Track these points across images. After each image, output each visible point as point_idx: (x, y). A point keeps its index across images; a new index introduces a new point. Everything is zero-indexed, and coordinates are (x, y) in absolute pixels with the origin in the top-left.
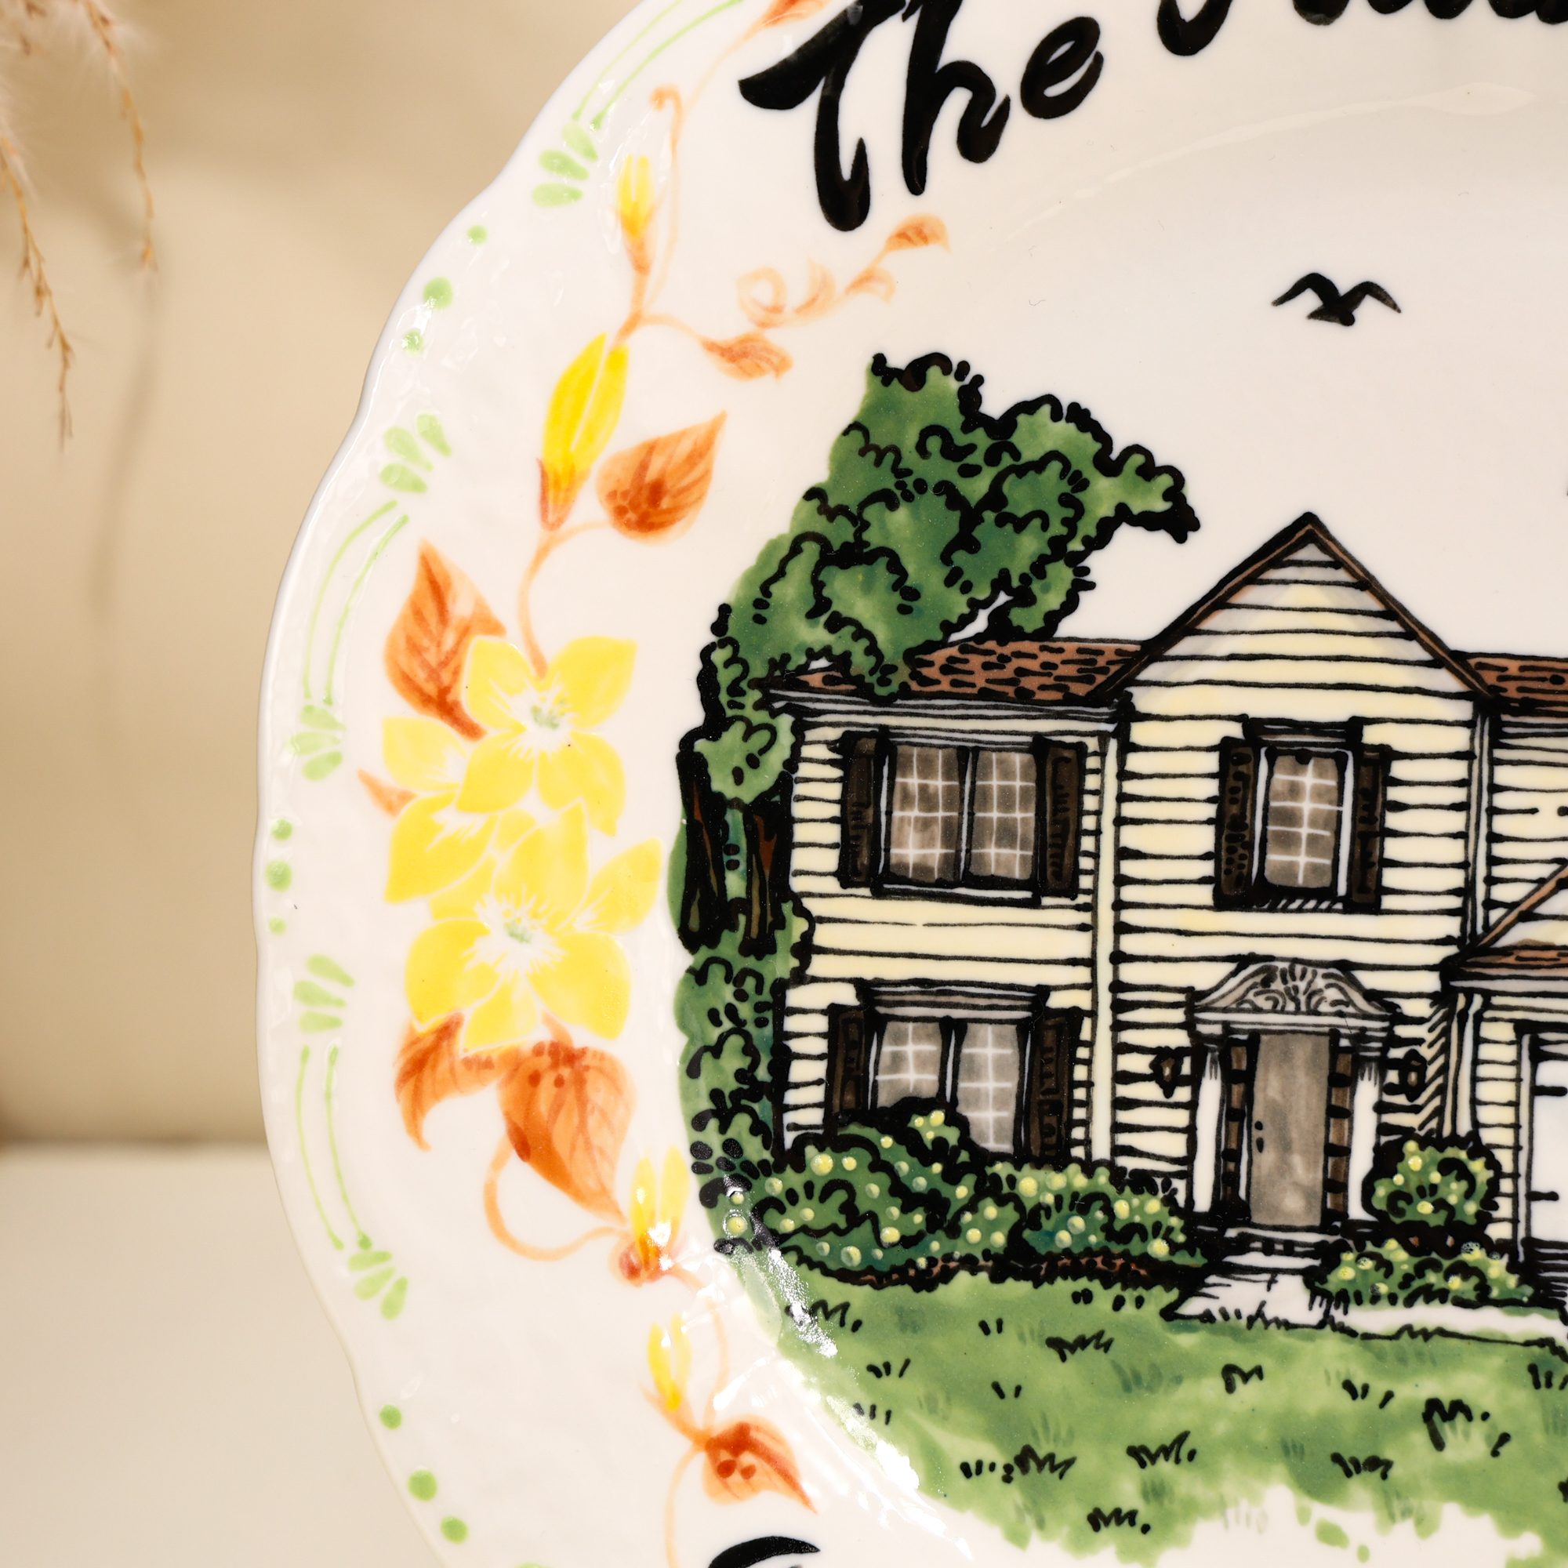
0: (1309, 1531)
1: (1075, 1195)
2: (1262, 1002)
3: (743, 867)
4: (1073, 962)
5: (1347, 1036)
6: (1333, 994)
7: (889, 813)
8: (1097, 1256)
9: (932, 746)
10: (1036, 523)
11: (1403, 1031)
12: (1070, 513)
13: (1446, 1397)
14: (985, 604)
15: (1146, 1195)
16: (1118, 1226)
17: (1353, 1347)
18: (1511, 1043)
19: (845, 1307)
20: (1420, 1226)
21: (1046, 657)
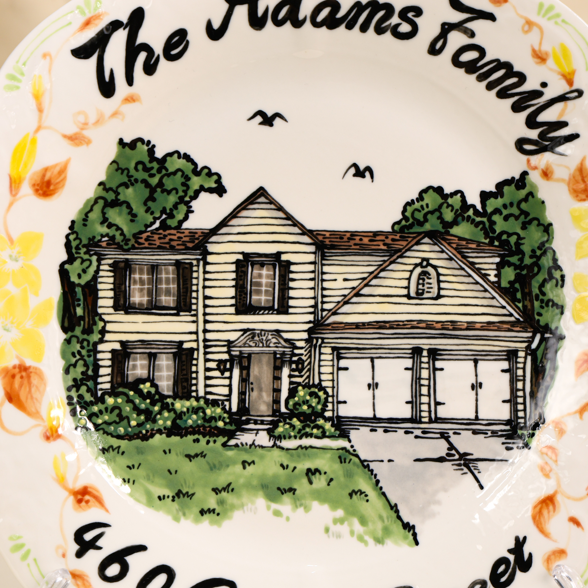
0: (270, 512)
1: (193, 408)
2: (251, 344)
3: (82, 305)
4: (191, 333)
5: (279, 354)
6: (274, 340)
7: (129, 287)
8: (201, 427)
9: (143, 265)
10: (174, 192)
11: (297, 351)
12: (185, 188)
13: (313, 467)
14: (158, 218)
15: (216, 407)
16: (207, 418)
17: (283, 453)
18: (331, 354)
19: (119, 447)
20: (303, 414)
21: (179, 235)
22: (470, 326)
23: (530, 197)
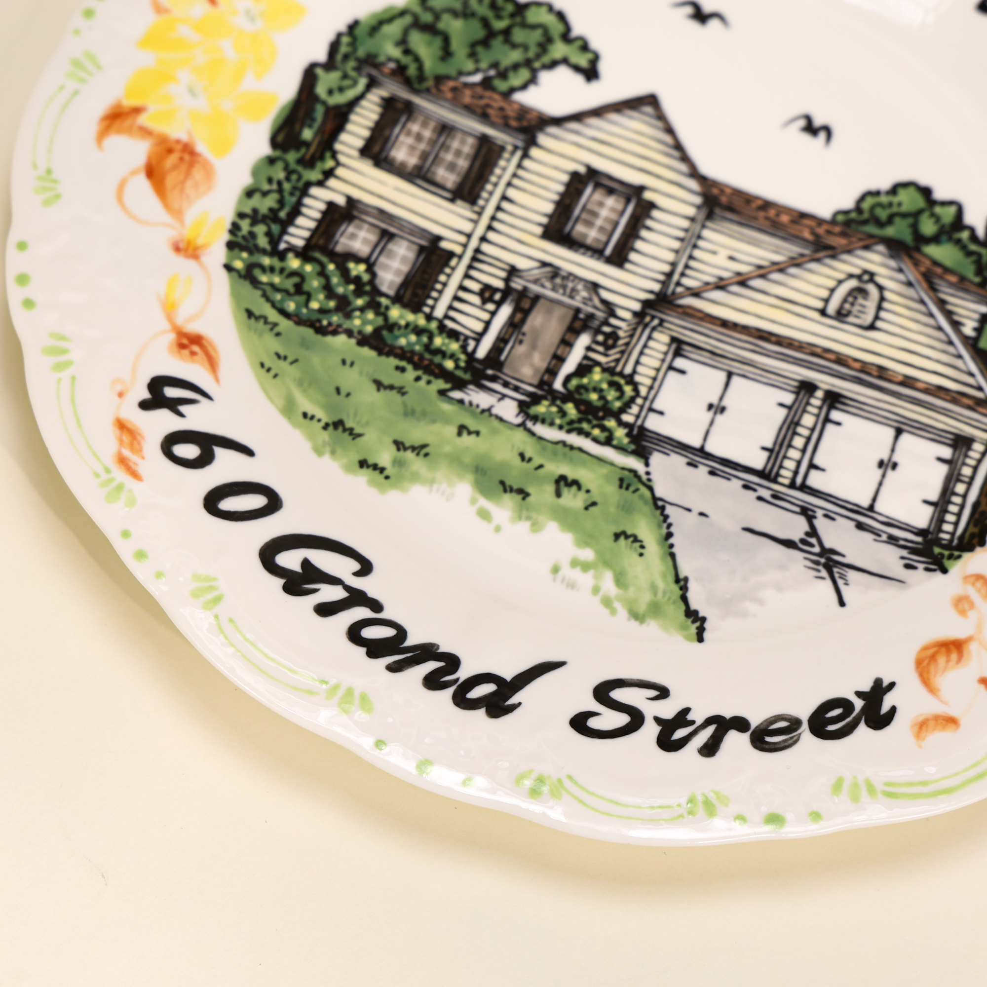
0: (473, 509)
1: (417, 326)
3: (315, 129)
4: (460, 232)
5: (584, 314)
7: (398, 135)
8: (416, 355)
10: (522, 48)
11: (613, 321)
12: (540, 50)
13: (571, 476)
14: (483, 71)
15: (453, 341)
16: (432, 347)
17: (531, 440)
18: (666, 344)
19: (276, 324)
20: (588, 403)
21: (502, 104)
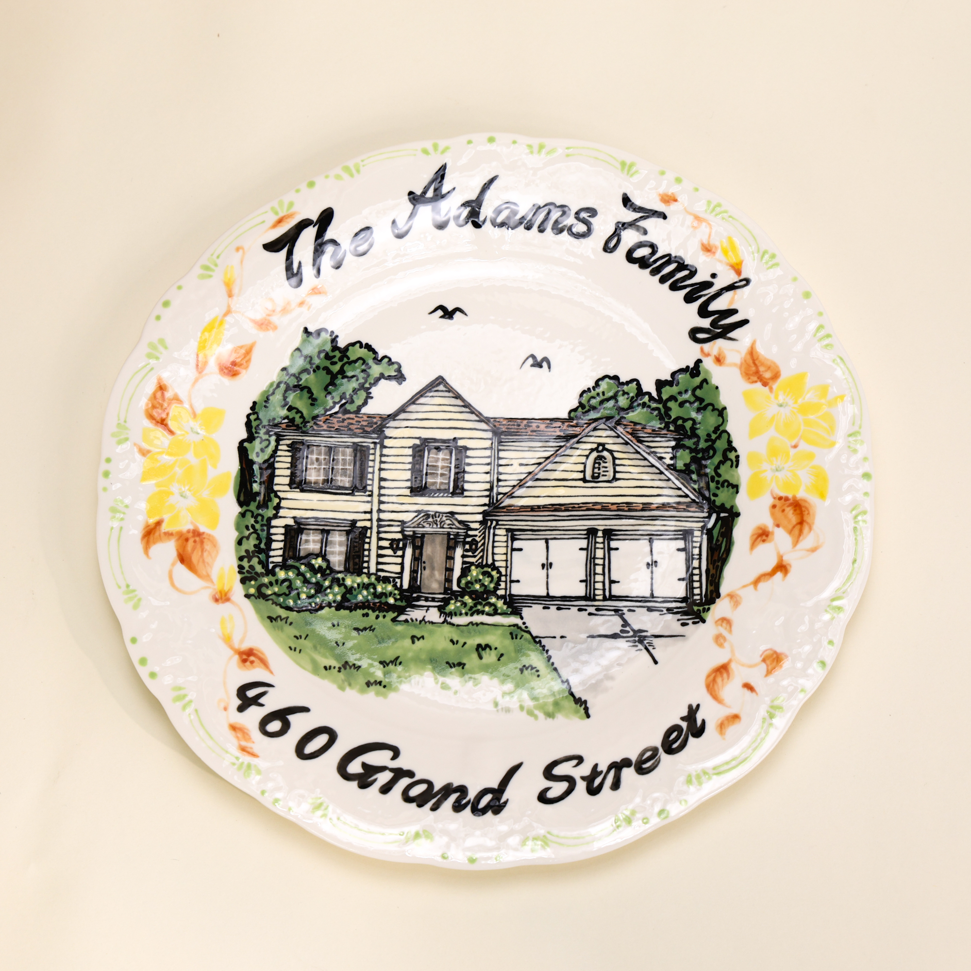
0: (438, 686)
1: (364, 584)
3: (258, 482)
4: (365, 512)
5: (453, 535)
6: (448, 522)
7: (306, 466)
8: (371, 603)
9: (320, 446)
10: (355, 378)
11: (470, 533)
12: (365, 376)
13: (483, 643)
14: (338, 403)
15: (387, 584)
16: (378, 594)
17: (453, 629)
18: (505, 535)
19: (287, 618)
20: (476, 592)
21: (356, 419)
22: (646, 507)
23: (705, 384)
